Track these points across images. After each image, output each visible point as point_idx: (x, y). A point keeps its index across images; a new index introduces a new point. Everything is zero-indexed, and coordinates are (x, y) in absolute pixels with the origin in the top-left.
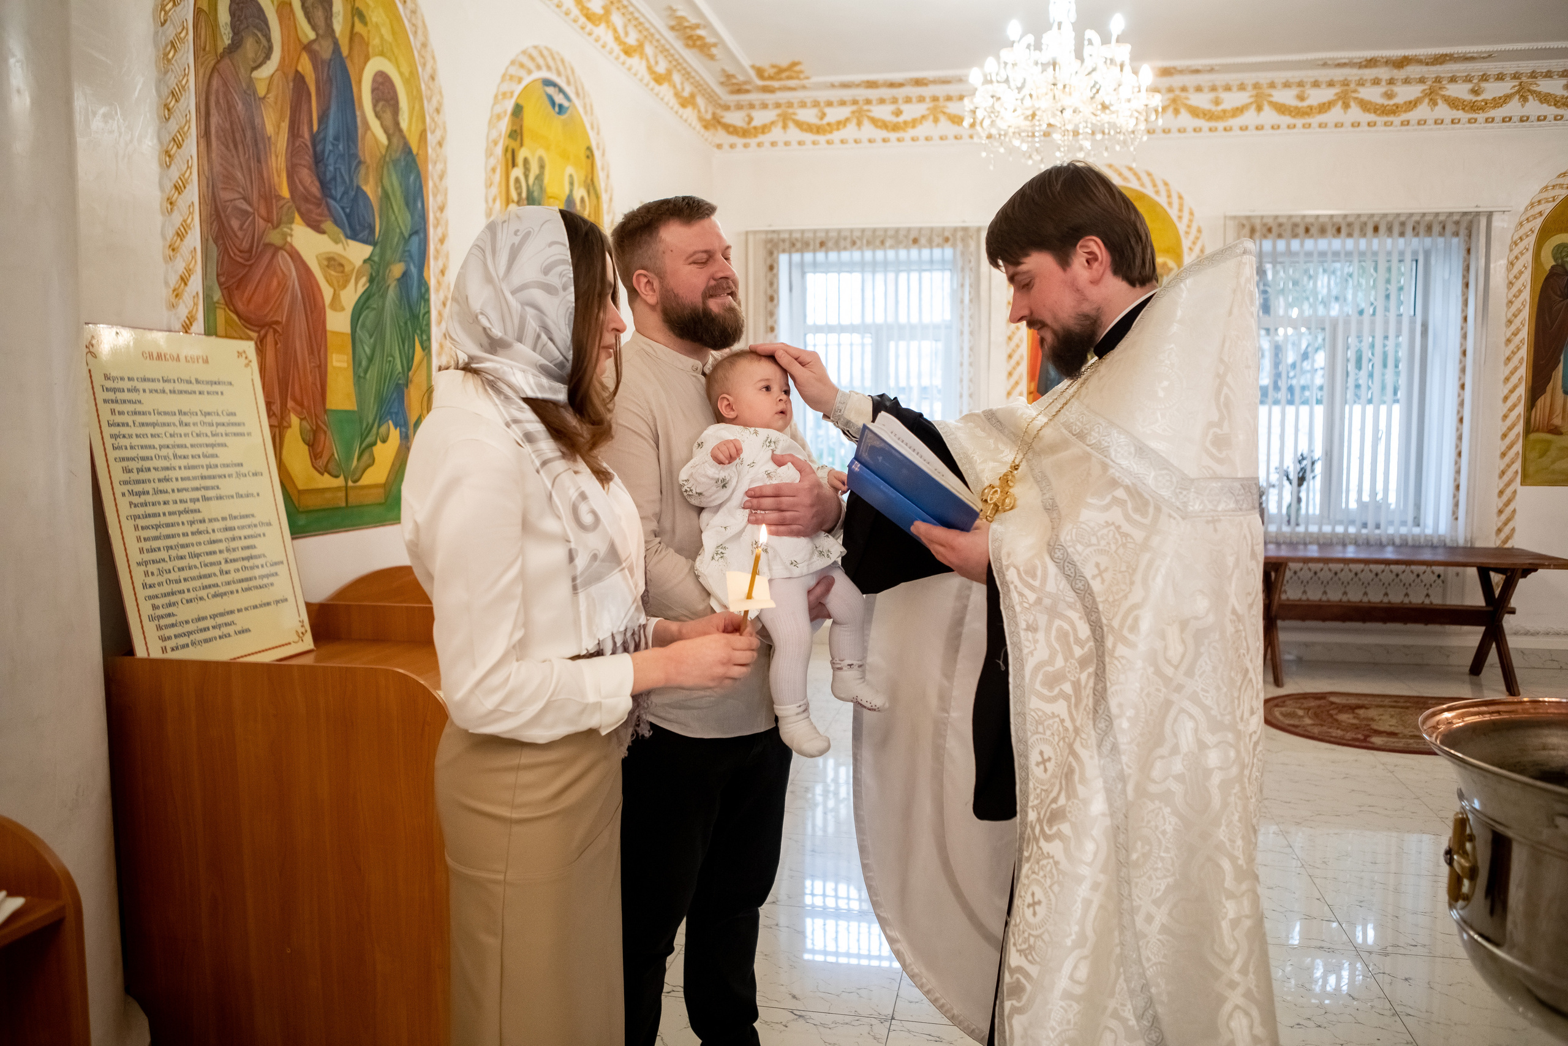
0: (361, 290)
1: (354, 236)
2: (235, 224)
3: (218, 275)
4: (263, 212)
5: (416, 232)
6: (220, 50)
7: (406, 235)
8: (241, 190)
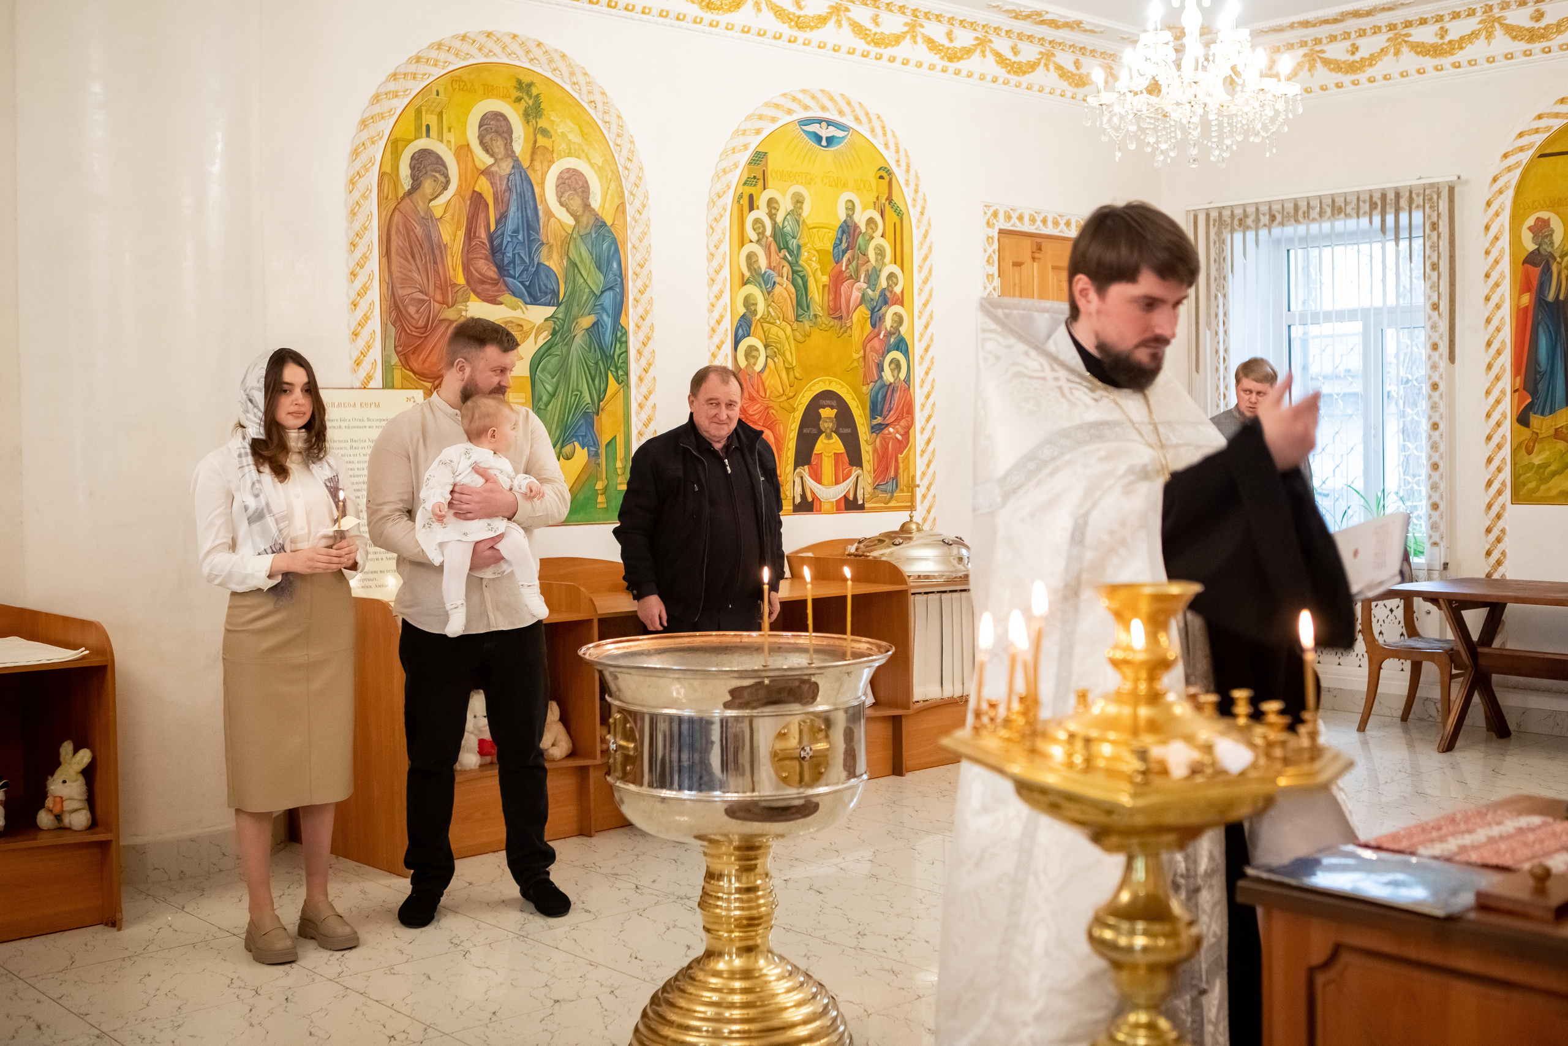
0: (541, 341)
1: (535, 301)
2: (412, 310)
3: (395, 347)
4: (439, 297)
5: (611, 288)
6: (401, 195)
7: (598, 293)
8: (418, 286)
